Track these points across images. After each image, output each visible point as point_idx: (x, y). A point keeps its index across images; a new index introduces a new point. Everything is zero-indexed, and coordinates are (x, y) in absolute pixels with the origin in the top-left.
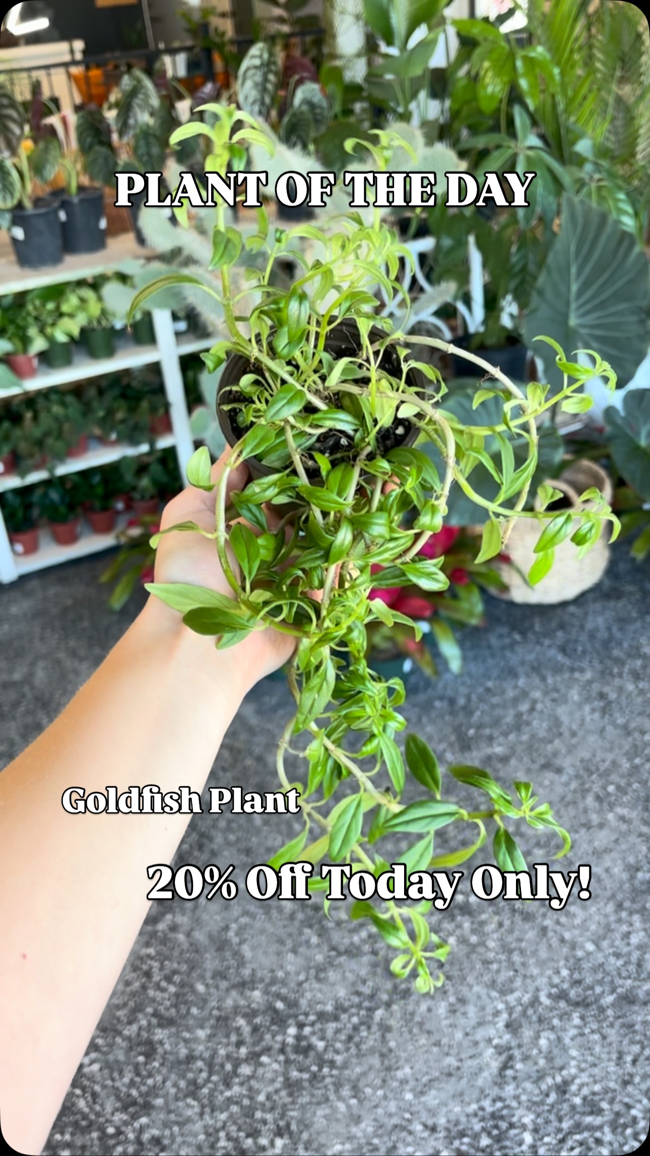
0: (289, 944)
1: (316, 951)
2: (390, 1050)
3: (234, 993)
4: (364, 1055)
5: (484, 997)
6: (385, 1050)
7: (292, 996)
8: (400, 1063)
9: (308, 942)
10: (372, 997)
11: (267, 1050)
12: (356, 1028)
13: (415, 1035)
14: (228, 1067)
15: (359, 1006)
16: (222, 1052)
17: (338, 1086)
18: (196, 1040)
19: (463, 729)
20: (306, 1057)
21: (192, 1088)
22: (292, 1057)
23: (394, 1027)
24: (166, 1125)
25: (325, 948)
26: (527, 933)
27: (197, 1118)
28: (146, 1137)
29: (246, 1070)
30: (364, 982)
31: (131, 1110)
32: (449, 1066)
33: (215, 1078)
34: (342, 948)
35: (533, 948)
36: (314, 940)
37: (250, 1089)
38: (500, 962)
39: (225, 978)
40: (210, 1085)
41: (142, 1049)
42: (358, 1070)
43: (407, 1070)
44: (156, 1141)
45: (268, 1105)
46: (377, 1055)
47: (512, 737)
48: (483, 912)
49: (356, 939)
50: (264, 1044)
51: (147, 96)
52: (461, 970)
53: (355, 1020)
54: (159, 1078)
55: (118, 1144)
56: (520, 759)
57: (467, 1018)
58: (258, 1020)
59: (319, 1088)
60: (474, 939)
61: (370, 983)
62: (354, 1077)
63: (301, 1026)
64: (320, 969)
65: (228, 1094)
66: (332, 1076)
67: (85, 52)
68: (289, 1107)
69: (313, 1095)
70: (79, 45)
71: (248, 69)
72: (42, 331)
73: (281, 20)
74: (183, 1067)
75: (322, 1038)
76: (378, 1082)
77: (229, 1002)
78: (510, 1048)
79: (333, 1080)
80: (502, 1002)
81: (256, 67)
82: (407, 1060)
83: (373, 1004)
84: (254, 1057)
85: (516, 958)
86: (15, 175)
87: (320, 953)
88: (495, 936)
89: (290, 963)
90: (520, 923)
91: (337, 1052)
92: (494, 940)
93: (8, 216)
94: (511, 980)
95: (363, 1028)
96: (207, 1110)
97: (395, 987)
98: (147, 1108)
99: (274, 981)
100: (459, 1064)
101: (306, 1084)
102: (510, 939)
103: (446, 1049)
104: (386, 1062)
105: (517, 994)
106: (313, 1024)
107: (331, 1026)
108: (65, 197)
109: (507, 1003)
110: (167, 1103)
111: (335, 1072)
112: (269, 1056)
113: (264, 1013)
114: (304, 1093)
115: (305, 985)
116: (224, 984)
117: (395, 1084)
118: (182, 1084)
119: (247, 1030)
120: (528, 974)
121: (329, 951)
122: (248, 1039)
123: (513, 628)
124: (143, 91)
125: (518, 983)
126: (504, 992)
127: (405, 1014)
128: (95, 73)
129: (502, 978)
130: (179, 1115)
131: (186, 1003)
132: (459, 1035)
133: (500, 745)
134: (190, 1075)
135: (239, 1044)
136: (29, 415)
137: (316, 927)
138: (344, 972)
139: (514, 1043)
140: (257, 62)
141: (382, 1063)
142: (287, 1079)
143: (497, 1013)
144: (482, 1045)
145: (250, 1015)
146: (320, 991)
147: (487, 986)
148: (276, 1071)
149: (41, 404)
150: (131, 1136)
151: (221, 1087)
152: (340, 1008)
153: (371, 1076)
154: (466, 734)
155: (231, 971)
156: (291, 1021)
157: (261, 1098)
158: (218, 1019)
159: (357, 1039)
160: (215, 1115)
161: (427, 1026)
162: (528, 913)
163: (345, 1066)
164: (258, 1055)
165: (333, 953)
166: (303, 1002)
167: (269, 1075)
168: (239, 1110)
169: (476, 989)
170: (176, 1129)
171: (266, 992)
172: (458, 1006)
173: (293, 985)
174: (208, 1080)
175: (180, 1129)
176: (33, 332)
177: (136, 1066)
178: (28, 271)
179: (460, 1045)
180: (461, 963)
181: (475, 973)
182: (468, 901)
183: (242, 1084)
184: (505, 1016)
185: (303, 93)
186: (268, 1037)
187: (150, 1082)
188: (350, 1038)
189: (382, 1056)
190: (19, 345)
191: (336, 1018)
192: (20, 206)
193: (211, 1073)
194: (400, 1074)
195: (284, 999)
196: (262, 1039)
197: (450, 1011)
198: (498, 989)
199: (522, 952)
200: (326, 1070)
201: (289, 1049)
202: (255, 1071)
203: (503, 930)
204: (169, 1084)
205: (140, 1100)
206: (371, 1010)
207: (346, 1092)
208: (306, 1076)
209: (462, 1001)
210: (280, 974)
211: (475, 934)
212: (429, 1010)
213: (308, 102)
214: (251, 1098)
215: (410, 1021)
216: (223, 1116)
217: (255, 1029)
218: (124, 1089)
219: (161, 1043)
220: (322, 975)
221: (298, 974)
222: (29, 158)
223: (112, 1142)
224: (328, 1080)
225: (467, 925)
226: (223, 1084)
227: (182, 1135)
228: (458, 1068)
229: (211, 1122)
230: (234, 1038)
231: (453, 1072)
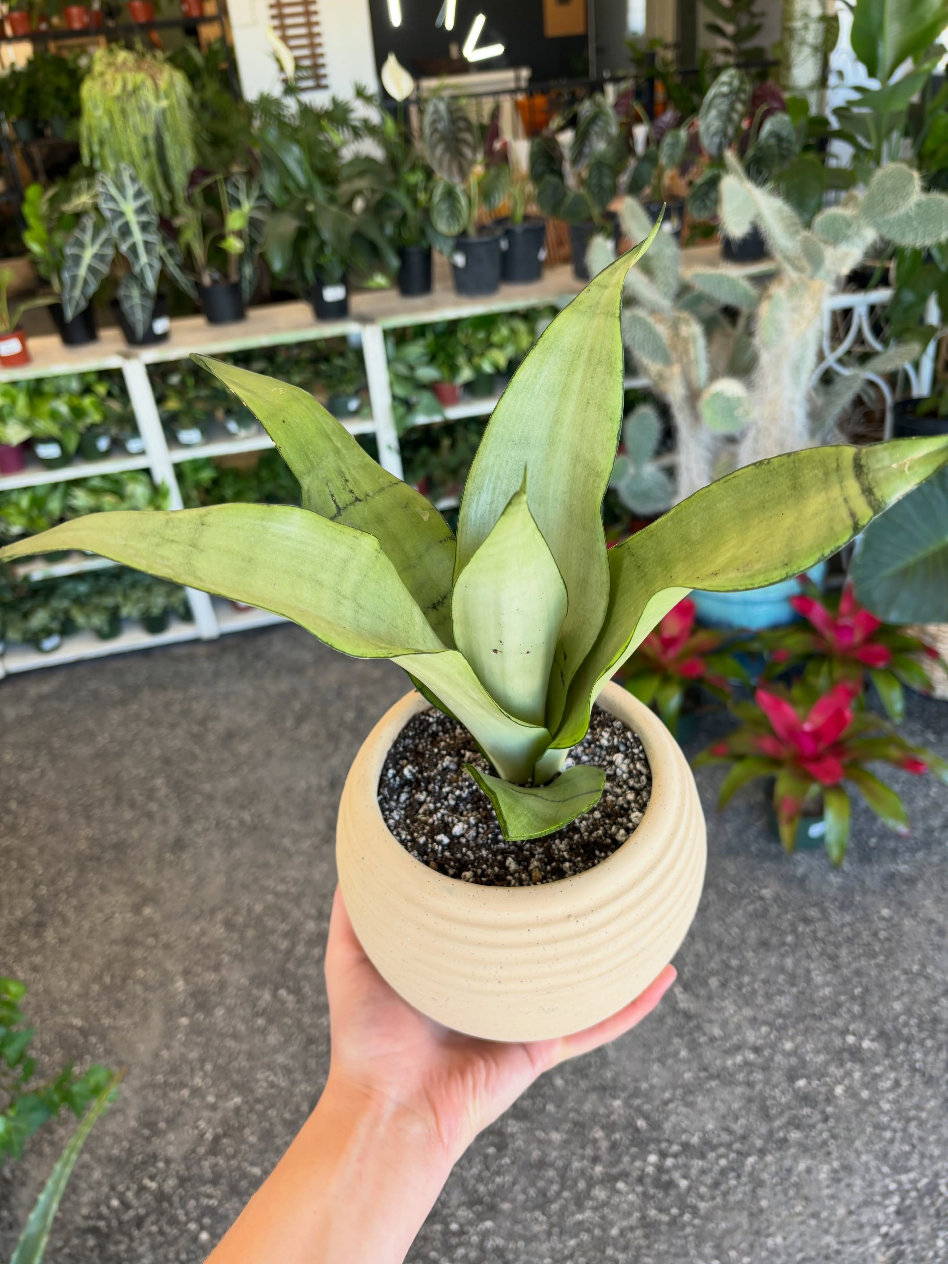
0: (656, 1052)
1: (685, 1067)
2: (761, 1211)
3: (593, 1097)
4: (732, 1209)
5: (873, 1171)
6: (755, 1209)
7: (656, 1116)
8: (772, 1229)
9: (676, 1053)
10: (744, 1138)
11: (624, 1175)
12: (723, 1172)
13: (790, 1199)
14: (582, 1185)
15: (729, 1146)
16: (576, 1165)
17: (700, 1238)
18: (549, 1142)
19: (864, 836)
20: (667, 1195)
21: (540, 1200)
22: (652, 1191)
23: (768, 1182)
24: (511, 1236)
25: (695, 1065)
26: (928, 1101)
27: (543, 1237)
28: (490, 1244)
29: (600, 1193)
30: (736, 1118)
31: (479, 1208)
32: (828, 1246)
33: (566, 1194)
34: (713, 1070)
35: (936, 1121)
36: (683, 1053)
37: (603, 1217)
38: (895, 1131)
39: (585, 1076)
40: (561, 1202)
41: (496, 1140)
42: (723, 1225)
43: (779, 1240)
44: (499, 1252)
45: (622, 1242)
46: (745, 1213)
47: (920, 855)
48: (878, 1064)
49: (729, 1063)
50: (622, 1166)
51: (607, 123)
52: (848, 1130)
53: (723, 1162)
54: (508, 1178)
55: (460, 1244)
56: (929, 885)
57: (852, 1192)
58: (617, 1136)
59: (679, 1237)
60: (865, 1094)
61: (742, 1121)
62: (718, 1233)
63: (663, 1155)
64: (689, 1090)
65: (579, 1217)
66: (694, 1226)
67: (531, 80)
68: (644, 1251)
69: (671, 1245)
70: (525, 73)
71: (715, 96)
72: (470, 360)
73: (726, 52)
74: (534, 1172)
75: (685, 1177)
76: (744, 1246)
77: (587, 1107)
78: (901, 1243)
79: (695, 1231)
80: (894, 1181)
81: (724, 95)
82: (780, 1227)
83: (745, 1148)
84: (609, 1180)
85: (913, 1127)
86: (463, 201)
87: (689, 1070)
88: (891, 1096)
89: (657, 1075)
90: (921, 1086)
91: (701, 1197)
92: (889, 1101)
93: (451, 243)
94: (907, 1156)
95: (732, 1175)
96: (556, 1230)
97: (771, 1133)
98: (492, 1210)
99: (636, 1093)
100: (840, 1247)
101: (663, 1228)
102: (907, 1104)
103: (825, 1225)
104: (756, 1225)
105: (912, 1175)
106: (675, 1156)
107: (698, 1164)
108: (509, 226)
109: (900, 1183)
110: (514, 1210)
111: (697, 1221)
112: (626, 1183)
113: (625, 1128)
114: (662, 1238)
115: (671, 1106)
116: (584, 1084)
117: (764, 1254)
118: (532, 1192)
119: (604, 1145)
120: (928, 1154)
121: (699, 1070)
122: (605, 1157)
123: (927, 725)
124: (603, 118)
125: (914, 1161)
126: (898, 1169)
127: (781, 1169)
128: (540, 101)
129: (896, 1149)
130: (525, 1228)
131: (543, 1096)
132: (841, 1211)
133: (905, 862)
134: (541, 1184)
135: (595, 1160)
136: (446, 442)
137: (687, 1038)
138: (715, 1099)
139: (905, 1237)
140: (725, 89)
141: (751, 1225)
142: (643, 1218)
143: (887, 1194)
144: (867, 1230)
145: (609, 1128)
146: (687, 1117)
147: (877, 1157)
148: (632, 1204)
149: (460, 432)
150: (475, 1239)
151: (573, 1208)
152: (708, 1144)
153: (738, 1237)
154: (867, 843)
155: (593, 1069)
156: (652, 1146)
157: (614, 1232)
158: (576, 1124)
159: (723, 1187)
160: (564, 1238)
161: (806, 1191)
162: (931, 1077)
163: (708, 1217)
164: (615, 1178)
165: (703, 1075)
166: (667, 1126)
167: (625, 1206)
168: (590, 1239)
169: (864, 1158)
170: (521, 1244)
171: (627, 1104)
172: (842, 1174)
173: (657, 1102)
174: (558, 1194)
175: (526, 1246)
176: (461, 360)
177: (486, 1157)
178: (464, 299)
179: (841, 1223)
180: (849, 1122)
181: (865, 1138)
182: (860, 1045)
183: (595, 1209)
184: (896, 1199)
185: (772, 125)
186: (626, 1159)
187: (499, 1180)
188: (716, 1185)
189: (751, 1215)
190: (446, 374)
191: (703, 1156)
192: (464, 233)
193: (563, 1188)
194: (770, 1242)
195: (647, 1117)
196: (618, 1161)
197: (833, 1179)
198: (891, 1163)
199: (921, 1124)
200: (687, 1217)
201: (648, 1181)
202: (609, 1198)
203: (900, 1091)
204: (518, 1188)
205: (487, 1199)
206: (743, 1155)
207: (708, 1249)
208: (665, 1218)
209: (847, 1168)
210: (644, 1086)
211: (867, 1089)
212: (809, 1170)
213: (776, 135)
214: (604, 1230)
215: (786, 1179)
216: (572, 1243)
217: (614, 1146)
218: (472, 1182)
219: (512, 1135)
220: (690, 1098)
221: (663, 1090)
222: (480, 184)
223: (454, 1241)
224: (688, 1230)
225: (857, 1075)
226: (576, 1204)
227: (527, 1253)
228: (838, 1252)
229: (559, 1246)
230: (589, 1151)
231: (833, 1255)
